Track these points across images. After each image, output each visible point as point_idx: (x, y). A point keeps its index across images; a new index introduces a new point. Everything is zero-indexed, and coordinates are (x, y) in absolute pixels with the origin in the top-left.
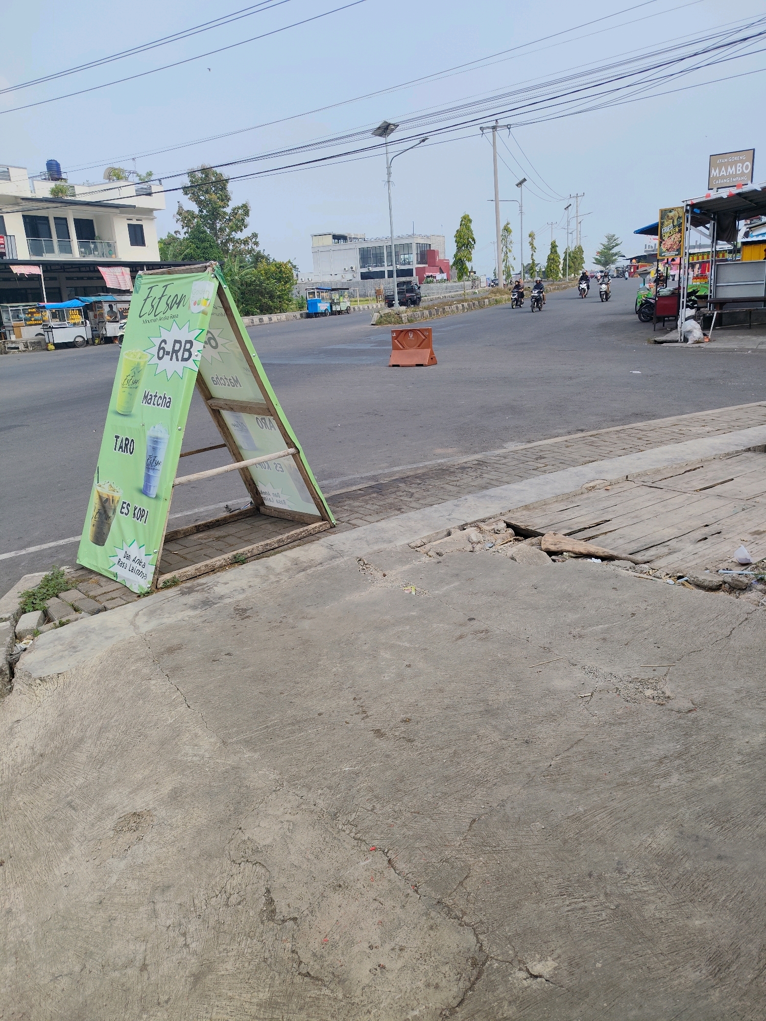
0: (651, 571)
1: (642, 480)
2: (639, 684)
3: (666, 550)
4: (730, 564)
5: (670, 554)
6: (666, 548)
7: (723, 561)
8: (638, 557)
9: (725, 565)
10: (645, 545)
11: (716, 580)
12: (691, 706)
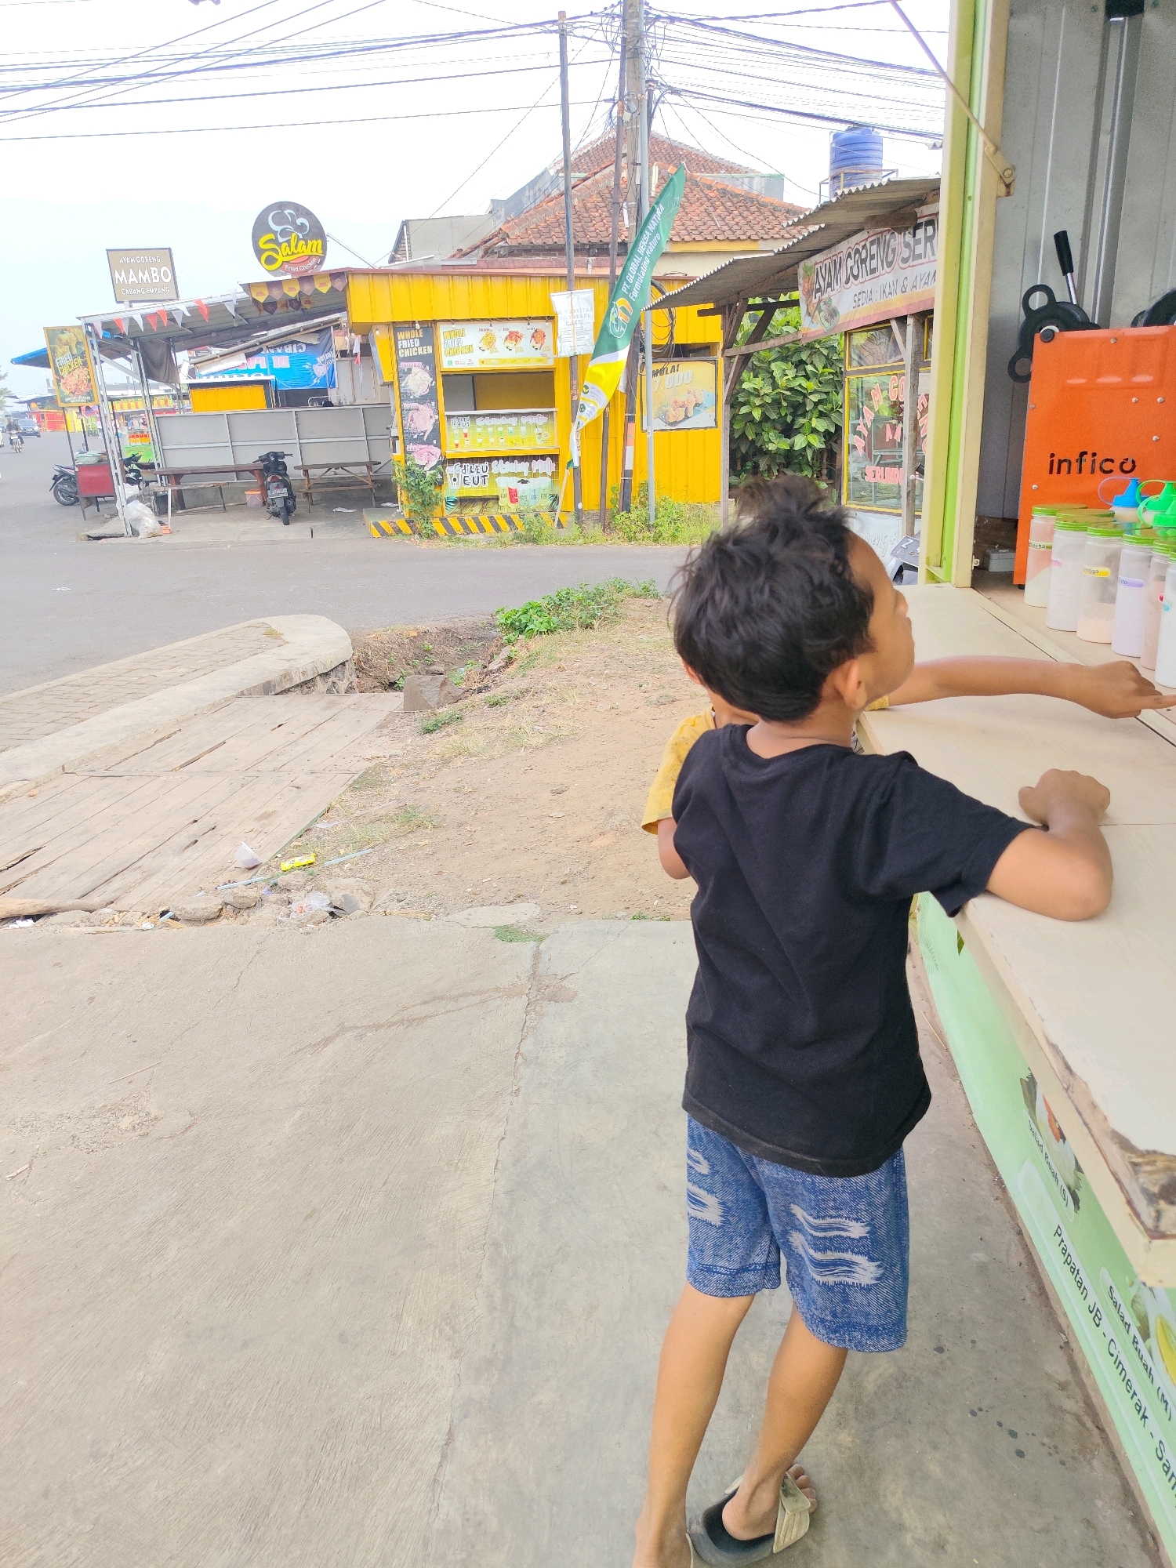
0: (116, 917)
1: (87, 768)
2: (108, 1114)
3: (138, 875)
4: (233, 873)
5: (144, 879)
6: (138, 871)
7: (222, 870)
8: (94, 900)
9: (227, 876)
10: (104, 875)
11: (213, 904)
12: (189, 1119)
